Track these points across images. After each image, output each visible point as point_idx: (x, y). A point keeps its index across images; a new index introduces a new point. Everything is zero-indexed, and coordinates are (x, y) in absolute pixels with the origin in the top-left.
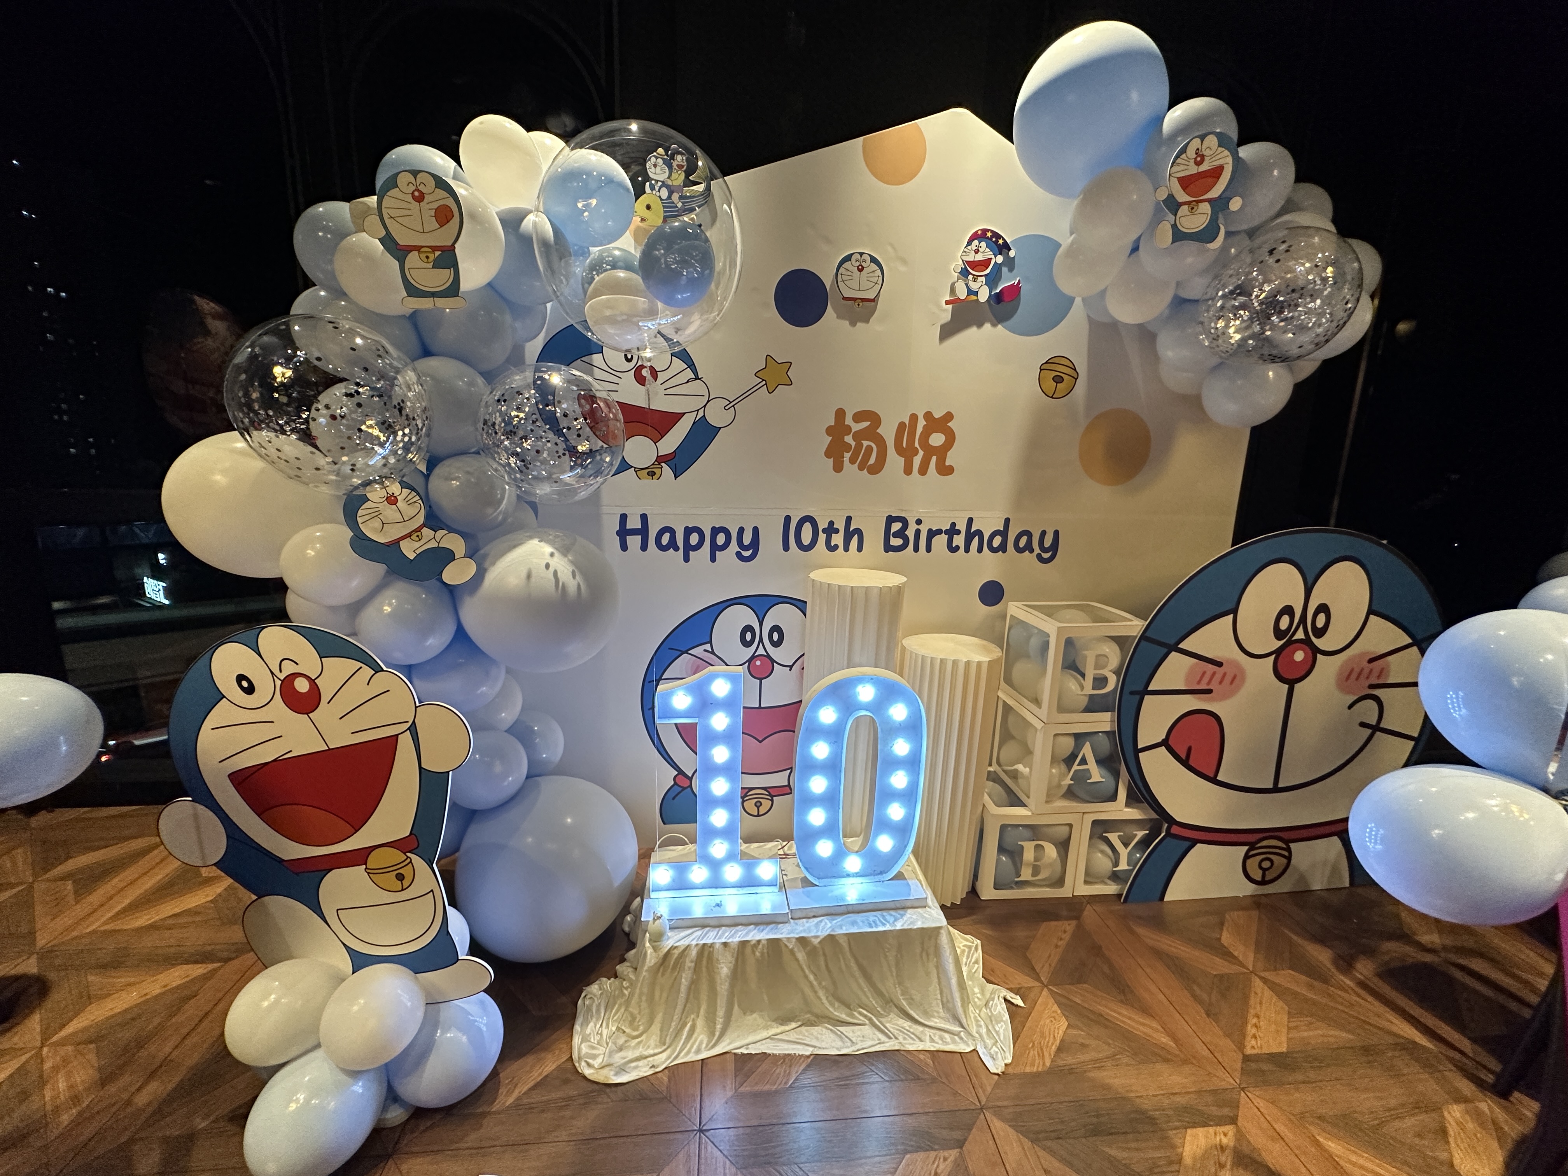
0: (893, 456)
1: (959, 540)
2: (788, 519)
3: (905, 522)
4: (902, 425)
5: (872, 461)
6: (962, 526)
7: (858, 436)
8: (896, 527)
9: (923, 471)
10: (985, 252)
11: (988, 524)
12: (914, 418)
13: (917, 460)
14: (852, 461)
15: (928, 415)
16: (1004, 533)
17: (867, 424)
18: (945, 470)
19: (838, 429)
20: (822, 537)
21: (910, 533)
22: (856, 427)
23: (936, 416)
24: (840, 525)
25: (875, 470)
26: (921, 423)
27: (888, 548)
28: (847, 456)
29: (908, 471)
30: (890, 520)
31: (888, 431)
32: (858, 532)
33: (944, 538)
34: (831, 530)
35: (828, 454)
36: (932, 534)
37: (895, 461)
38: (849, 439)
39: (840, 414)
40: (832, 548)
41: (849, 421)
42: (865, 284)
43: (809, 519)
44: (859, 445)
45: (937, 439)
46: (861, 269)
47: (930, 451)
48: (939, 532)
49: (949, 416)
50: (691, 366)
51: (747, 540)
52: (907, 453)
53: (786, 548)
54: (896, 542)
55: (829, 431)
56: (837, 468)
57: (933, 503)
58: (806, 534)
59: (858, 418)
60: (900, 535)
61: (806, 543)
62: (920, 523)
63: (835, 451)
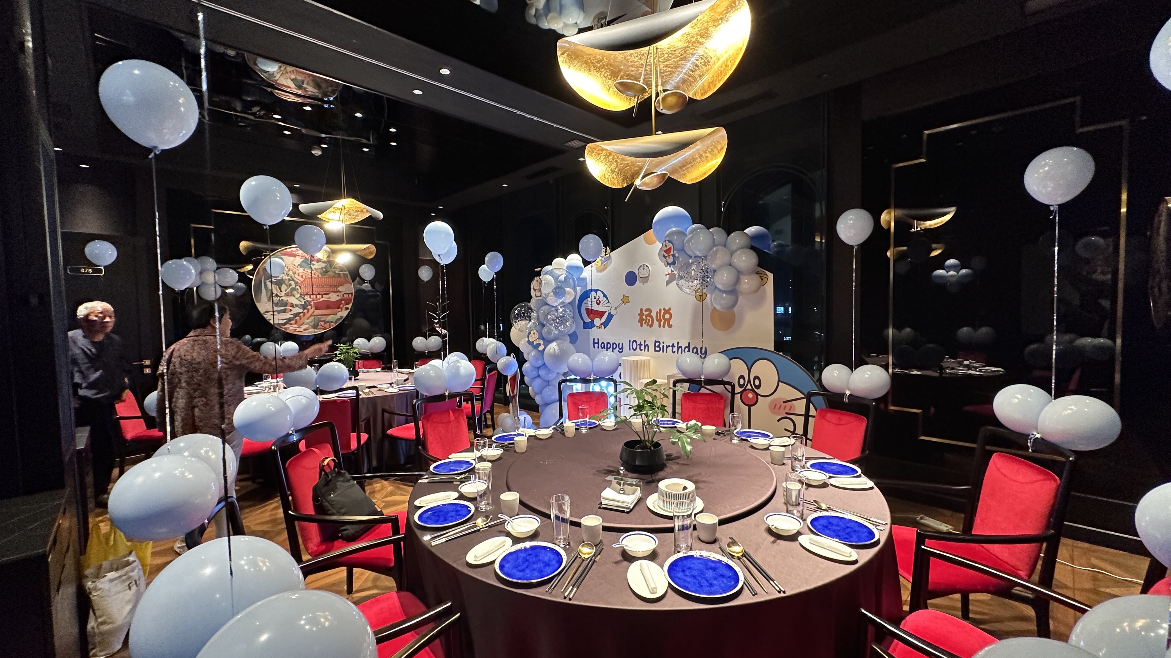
1: (675, 349)
2: (630, 341)
3: (659, 342)
4: (657, 312)
5: (650, 323)
6: (676, 345)
7: (646, 316)
8: (657, 344)
9: (664, 326)
11: (684, 344)
12: (660, 310)
13: (662, 323)
14: (645, 324)
15: (664, 309)
16: (689, 347)
17: (648, 312)
18: (670, 326)
19: (641, 314)
20: (638, 346)
21: (661, 346)
22: (646, 313)
23: (667, 309)
24: (643, 343)
25: (651, 326)
26: (663, 311)
27: (656, 351)
28: (644, 322)
29: (660, 326)
30: (656, 342)
31: (654, 314)
32: (647, 345)
33: (670, 348)
34: (640, 345)
35: (639, 322)
36: (667, 347)
37: (656, 323)
38: (644, 317)
39: (641, 310)
40: (641, 350)
41: (644, 312)
42: (645, 273)
43: (634, 341)
44: (647, 319)
45: (667, 316)
46: (644, 269)
47: (665, 320)
48: (669, 346)
49: (670, 309)
50: (607, 299)
51: (620, 347)
52: (659, 321)
53: (630, 350)
54: (658, 349)
55: (639, 315)
56: (642, 326)
57: (667, 337)
58: (634, 346)
59: (646, 311)
60: (658, 346)
61: (635, 348)
62: (663, 343)
63: (641, 321)
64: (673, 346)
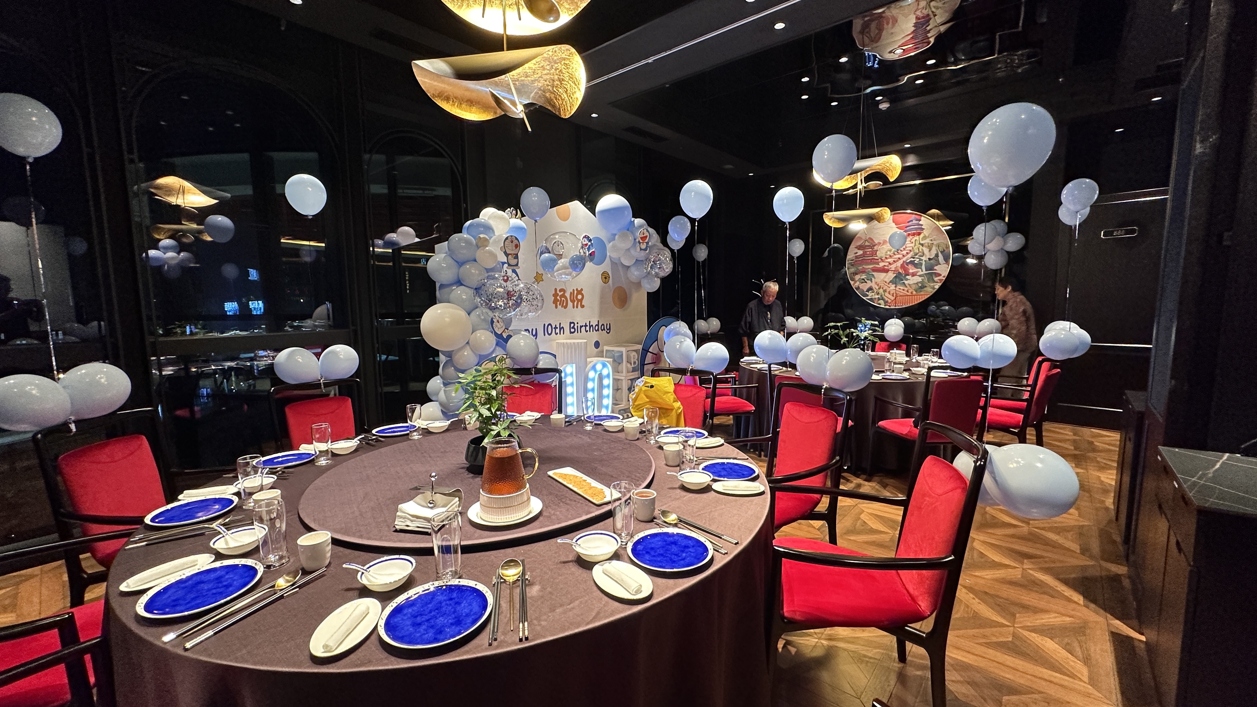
0: (570, 303)
1: (588, 328)
2: (544, 325)
3: (574, 323)
4: (571, 293)
5: (564, 304)
6: (588, 324)
7: (561, 297)
8: (572, 325)
9: (577, 307)
10: (587, 242)
11: (594, 323)
12: (574, 290)
13: (575, 303)
14: (560, 305)
15: (577, 289)
16: (598, 325)
17: (562, 293)
18: (583, 306)
19: (555, 295)
20: (554, 330)
21: (576, 327)
22: (560, 294)
23: (579, 290)
24: (558, 326)
25: (566, 307)
26: (575, 292)
27: (571, 333)
28: (558, 303)
29: (574, 307)
30: (571, 323)
31: (568, 295)
32: (563, 327)
33: (584, 327)
34: (556, 328)
35: (554, 303)
36: (581, 327)
37: (570, 304)
38: (558, 298)
39: (556, 290)
40: (557, 334)
41: (558, 292)
43: (550, 324)
44: (561, 300)
45: (580, 297)
47: (579, 300)
48: (583, 326)
49: (582, 290)
50: (517, 275)
52: (573, 301)
53: (545, 335)
54: (572, 330)
55: (553, 295)
56: (556, 307)
57: (580, 316)
58: (549, 329)
59: (560, 291)
60: (573, 328)
61: (550, 333)
62: (578, 323)
63: (555, 302)
64: (586, 326)
